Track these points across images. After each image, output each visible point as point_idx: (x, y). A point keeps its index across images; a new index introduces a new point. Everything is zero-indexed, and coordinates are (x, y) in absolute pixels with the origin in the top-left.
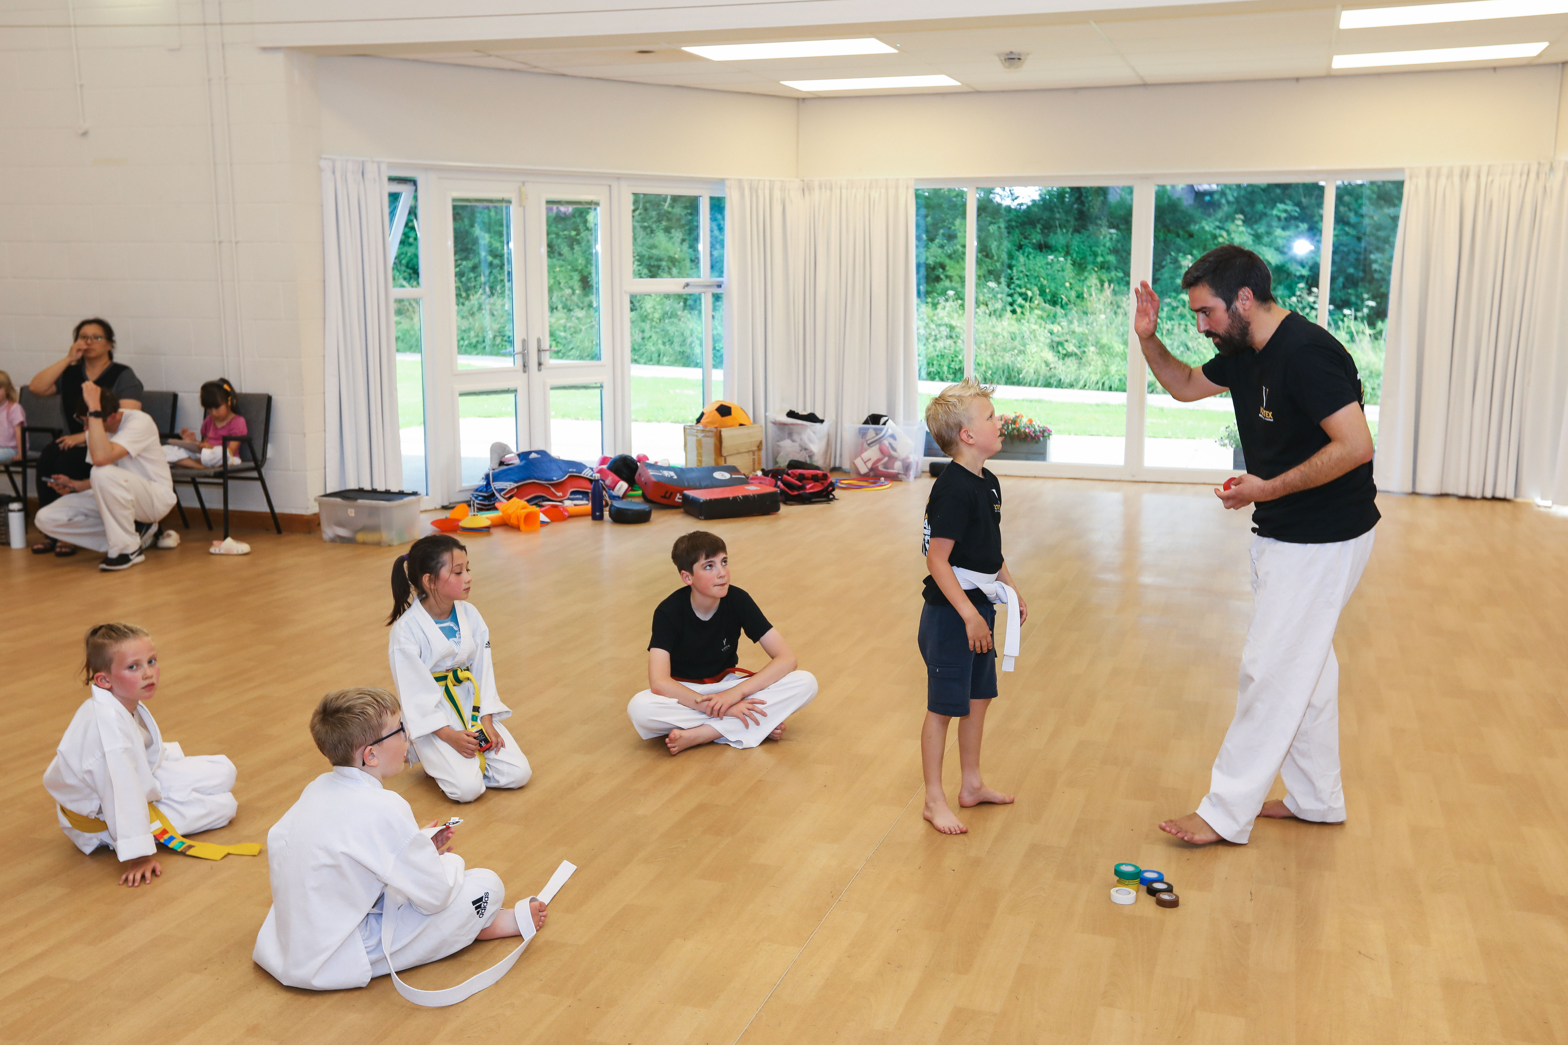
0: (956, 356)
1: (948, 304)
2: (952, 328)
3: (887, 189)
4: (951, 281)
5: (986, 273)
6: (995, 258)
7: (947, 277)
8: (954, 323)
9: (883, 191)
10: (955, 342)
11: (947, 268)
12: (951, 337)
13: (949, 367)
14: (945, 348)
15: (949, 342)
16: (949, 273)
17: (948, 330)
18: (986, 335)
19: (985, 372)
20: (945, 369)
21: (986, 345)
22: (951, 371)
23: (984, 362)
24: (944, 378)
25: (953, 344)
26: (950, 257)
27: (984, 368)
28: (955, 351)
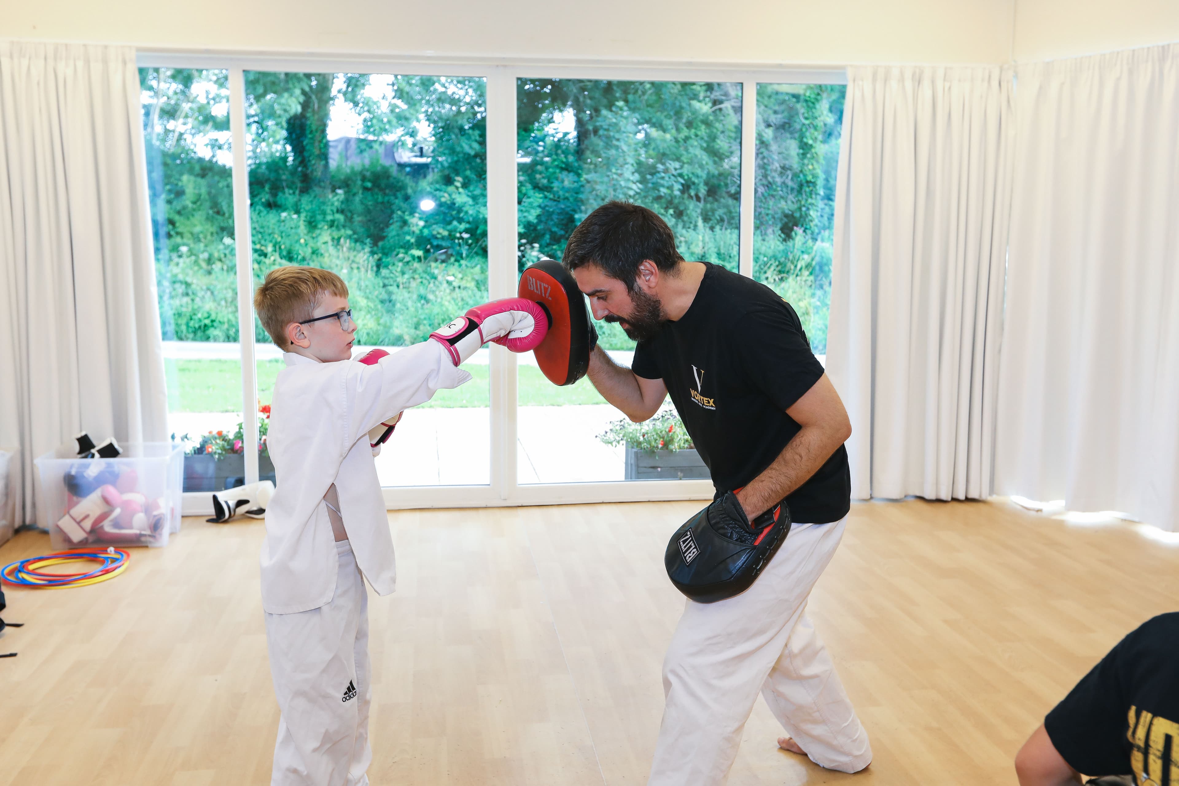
0: (195, 314)
1: (181, 261)
2: (188, 285)
3: (87, 62)
4: (182, 237)
5: (219, 230)
6: (227, 215)
7: (178, 233)
8: (189, 280)
9: (80, 64)
10: (193, 300)
11: (177, 224)
12: (187, 294)
13: (187, 325)
14: (181, 306)
15: (186, 299)
16: (180, 230)
17: (184, 287)
18: (225, 292)
19: (228, 330)
20: (184, 328)
21: (226, 301)
22: (190, 330)
23: (226, 320)
24: (183, 336)
25: (190, 302)
26: (179, 213)
27: (226, 326)
28: (193, 309)
